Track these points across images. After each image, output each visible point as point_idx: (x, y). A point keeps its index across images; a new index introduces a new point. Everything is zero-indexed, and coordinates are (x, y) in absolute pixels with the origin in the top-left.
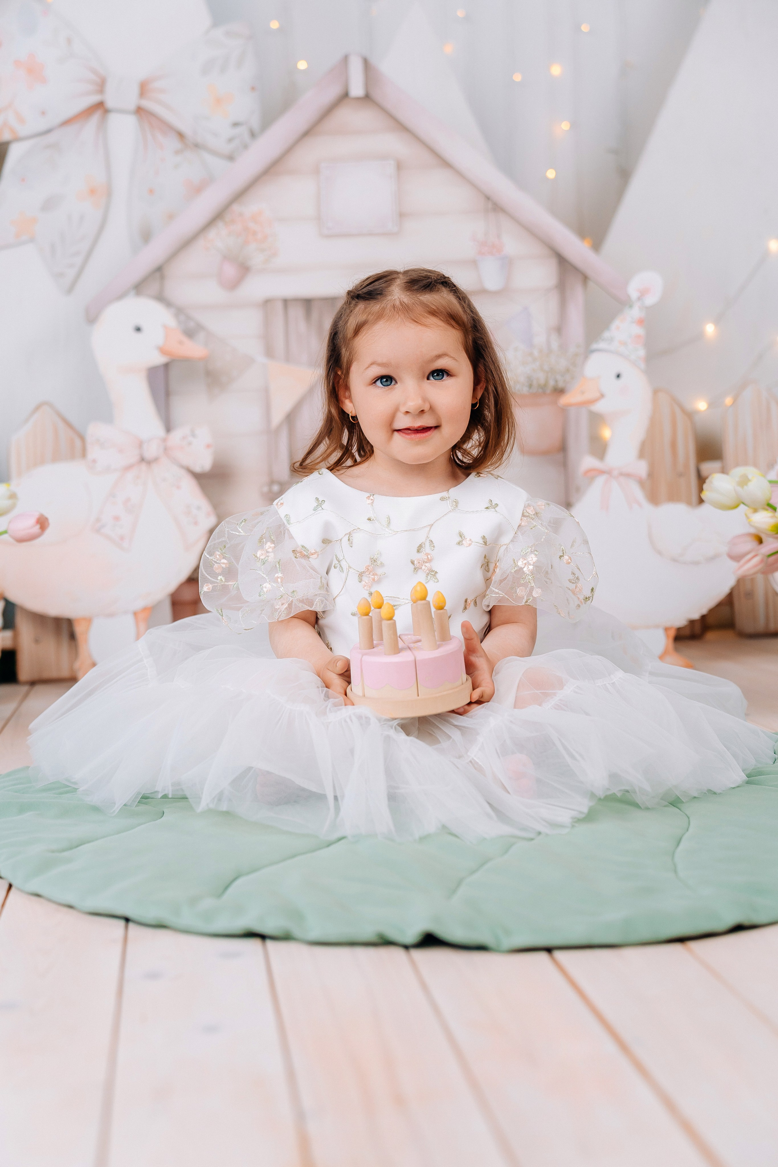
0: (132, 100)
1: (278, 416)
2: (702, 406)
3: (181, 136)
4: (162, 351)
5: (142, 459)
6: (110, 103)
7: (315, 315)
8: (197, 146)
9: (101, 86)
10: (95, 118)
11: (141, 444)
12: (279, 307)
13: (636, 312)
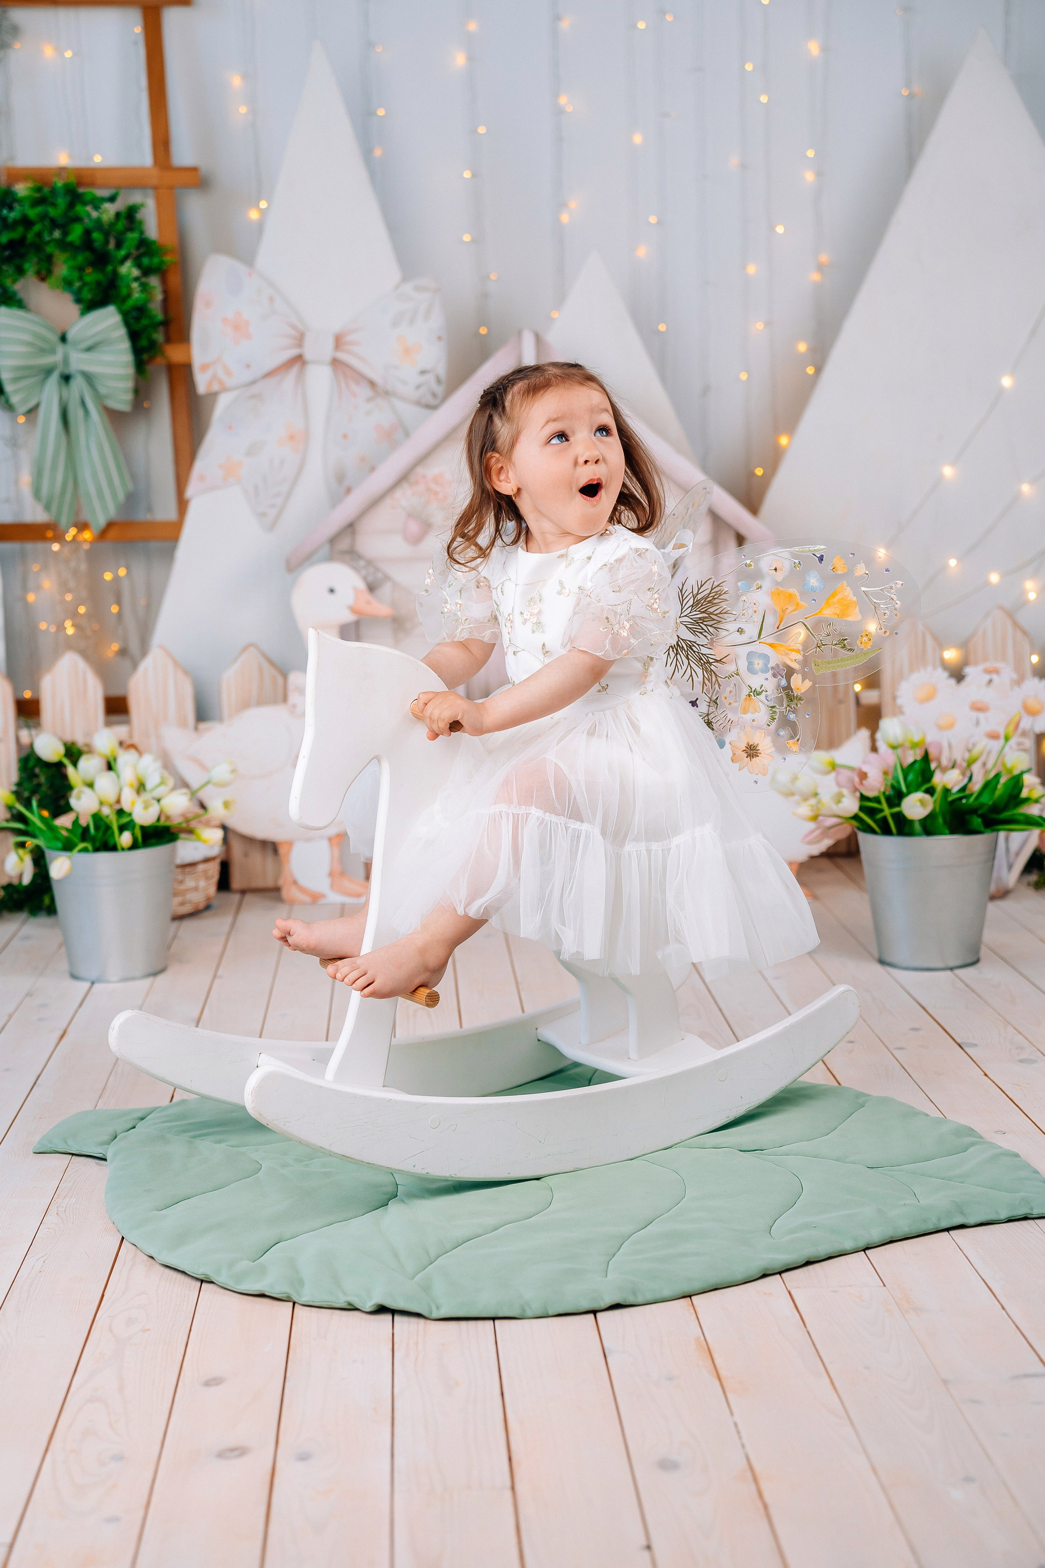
0: (327, 351)
2: (871, 627)
3: (372, 384)
4: (353, 610)
6: (308, 356)
8: (387, 393)
9: (300, 340)
10: (295, 370)
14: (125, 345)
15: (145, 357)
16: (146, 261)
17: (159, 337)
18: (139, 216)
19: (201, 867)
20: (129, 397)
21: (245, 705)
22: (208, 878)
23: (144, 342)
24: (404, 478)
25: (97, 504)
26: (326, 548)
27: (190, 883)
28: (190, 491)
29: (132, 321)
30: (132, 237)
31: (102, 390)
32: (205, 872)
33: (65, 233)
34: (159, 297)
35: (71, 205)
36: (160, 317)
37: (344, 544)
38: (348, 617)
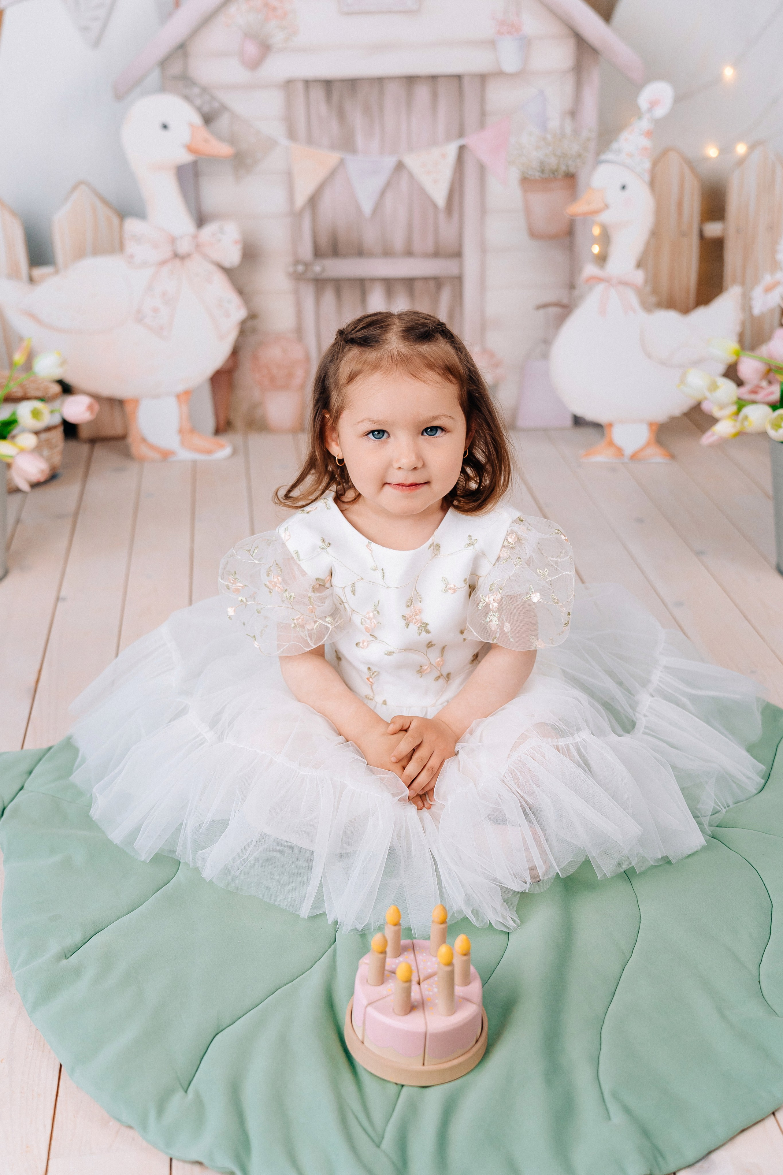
1: (301, 199)
2: (712, 152)
4: (190, 149)
5: (176, 255)
7: (335, 96)
11: (173, 240)
12: (300, 87)
13: (645, 124)
19: (43, 436)
21: (80, 254)
22: (51, 447)
26: (156, 76)
32: (48, 440)
37: (175, 69)
38: (185, 157)
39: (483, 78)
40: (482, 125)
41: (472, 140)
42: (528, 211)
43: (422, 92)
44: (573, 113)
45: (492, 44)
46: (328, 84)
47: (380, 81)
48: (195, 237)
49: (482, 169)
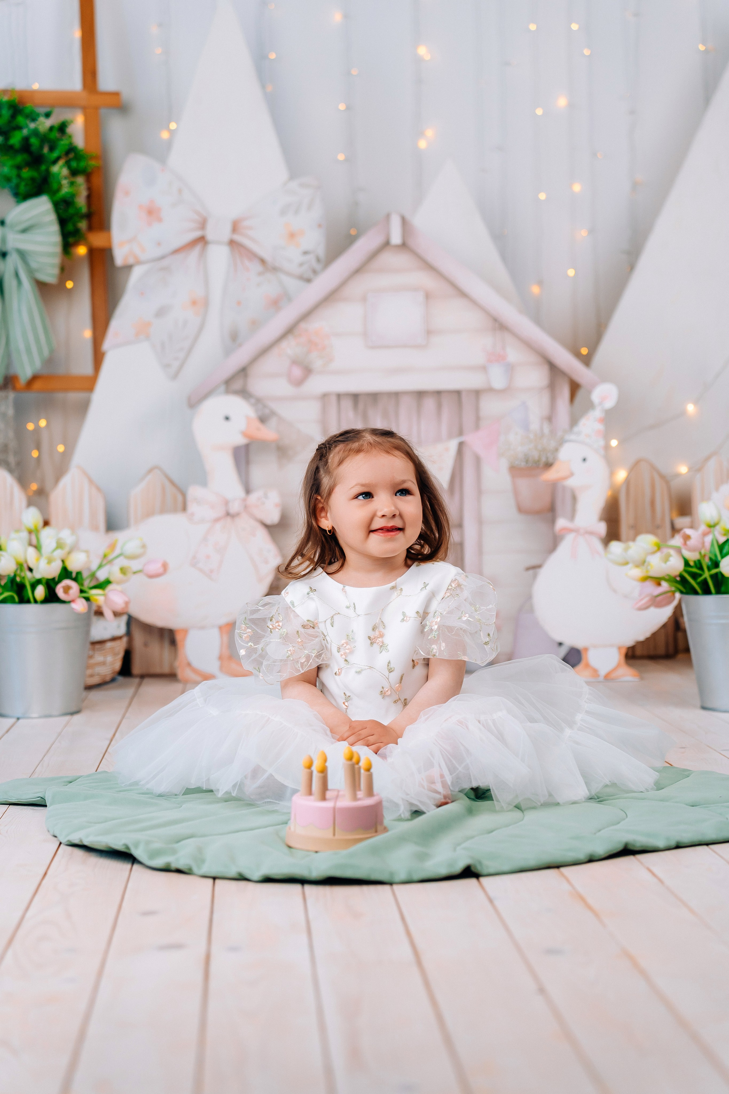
0: (226, 234)
2: (683, 470)
3: (263, 261)
4: (245, 434)
5: (228, 514)
6: (210, 237)
7: (361, 406)
8: (275, 269)
9: (203, 224)
10: (198, 249)
11: (227, 503)
12: (334, 400)
13: (597, 414)
14: (55, 228)
15: (71, 240)
16: (74, 164)
17: (83, 225)
18: (69, 130)
19: (109, 645)
20: (56, 271)
21: (149, 514)
22: (115, 654)
23: (70, 227)
24: (289, 331)
25: (25, 358)
26: (223, 388)
27: (99, 658)
28: (107, 345)
29: (61, 211)
30: (63, 144)
31: (34, 265)
32: (112, 648)
33: (7, 138)
34: (84, 193)
35: (13, 116)
36: (84, 210)
37: (237, 385)
38: (241, 441)
39: (477, 393)
40: (477, 427)
41: (469, 438)
42: (516, 492)
43: (429, 403)
44: (550, 419)
45: (484, 369)
46: (355, 397)
47: (396, 395)
48: (244, 500)
49: (478, 460)
